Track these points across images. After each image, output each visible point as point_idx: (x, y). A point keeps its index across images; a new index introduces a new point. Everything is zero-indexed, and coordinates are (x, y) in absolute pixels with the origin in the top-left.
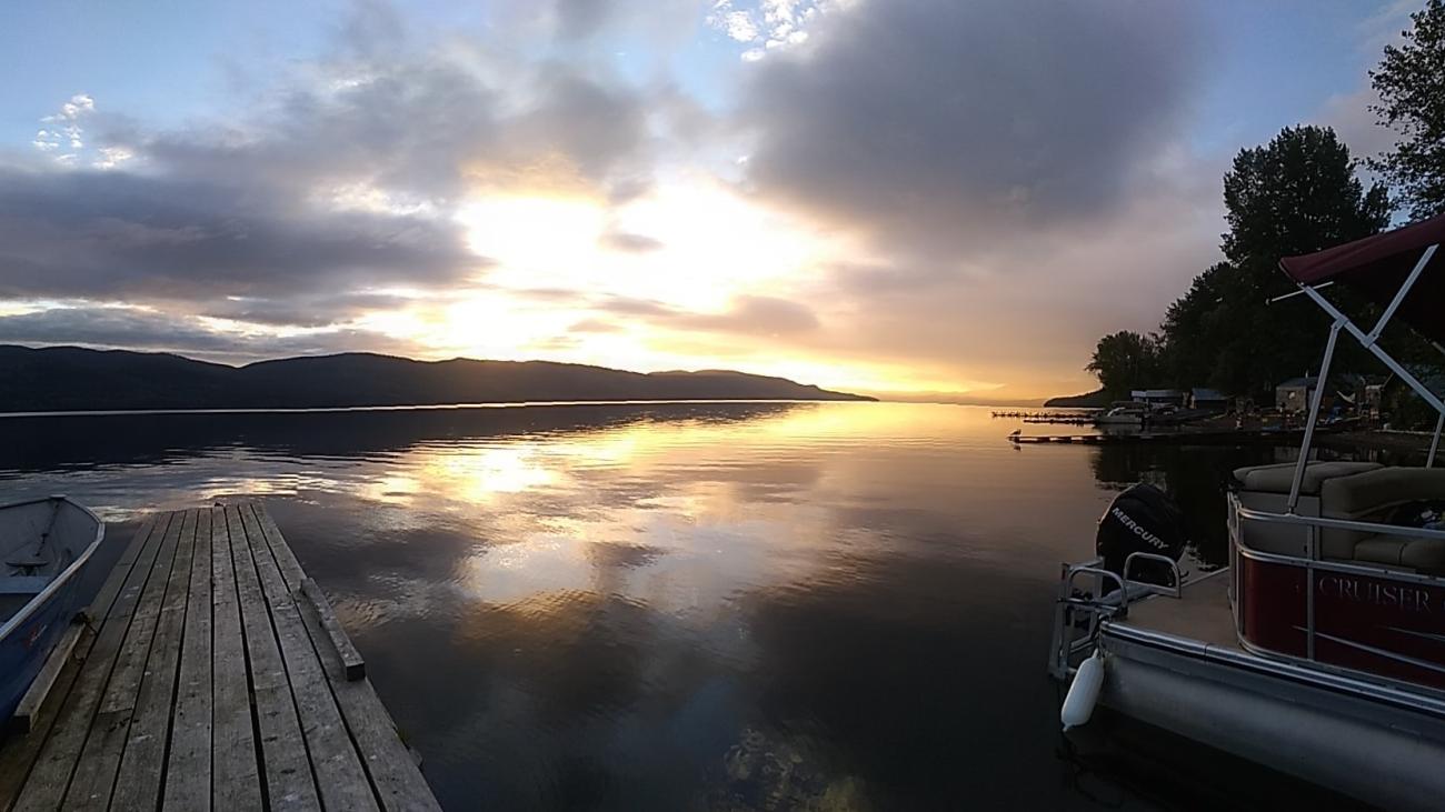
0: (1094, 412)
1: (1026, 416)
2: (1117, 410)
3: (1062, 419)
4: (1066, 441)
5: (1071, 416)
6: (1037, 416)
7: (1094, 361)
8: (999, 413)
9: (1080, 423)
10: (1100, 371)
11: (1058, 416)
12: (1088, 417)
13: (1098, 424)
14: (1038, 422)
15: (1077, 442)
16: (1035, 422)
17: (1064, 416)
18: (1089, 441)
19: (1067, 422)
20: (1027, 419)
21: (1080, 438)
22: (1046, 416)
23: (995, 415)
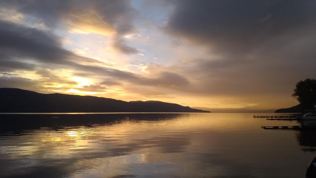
0: (297, 115)
1: (267, 117)
2: (308, 114)
3: (282, 118)
4: (285, 128)
5: (287, 117)
6: (272, 117)
7: (294, 92)
8: (256, 116)
9: (291, 120)
10: (298, 97)
11: (281, 117)
12: (294, 117)
13: (299, 120)
14: (273, 119)
15: (290, 129)
16: (271, 119)
17: (283, 117)
18: (295, 128)
19: (285, 120)
20: (268, 118)
21: (292, 127)
22: (276, 117)
23: (255, 117)
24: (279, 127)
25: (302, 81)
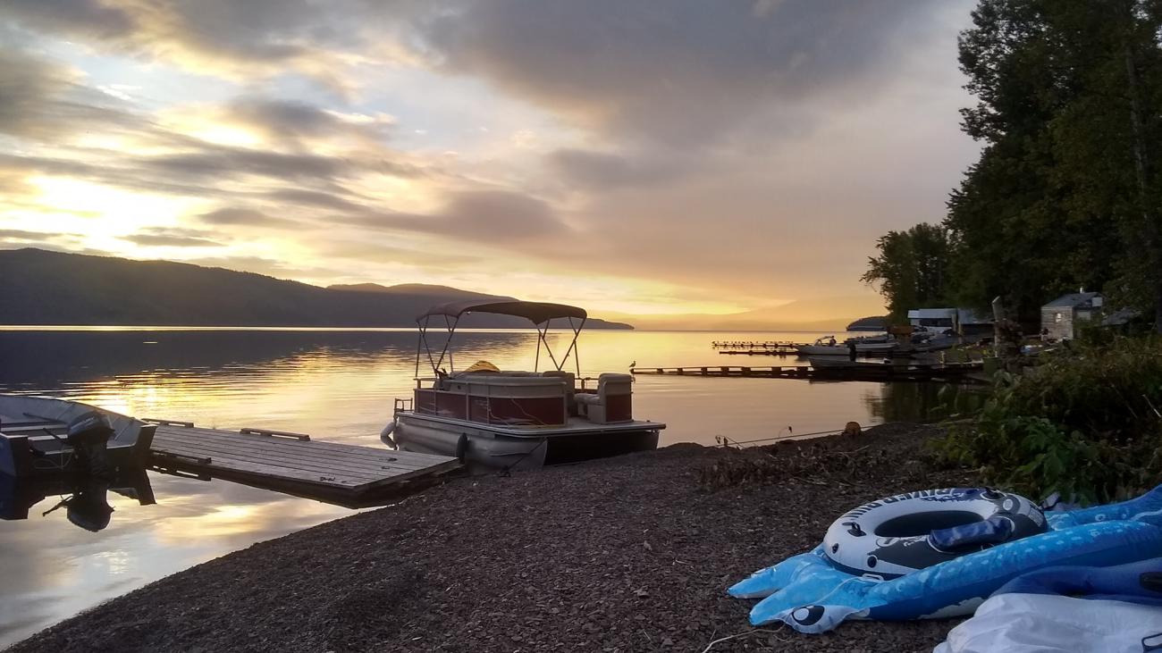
14: (735, 353)
16: (730, 353)
23: (716, 345)
24: (664, 370)
25: (896, 233)
